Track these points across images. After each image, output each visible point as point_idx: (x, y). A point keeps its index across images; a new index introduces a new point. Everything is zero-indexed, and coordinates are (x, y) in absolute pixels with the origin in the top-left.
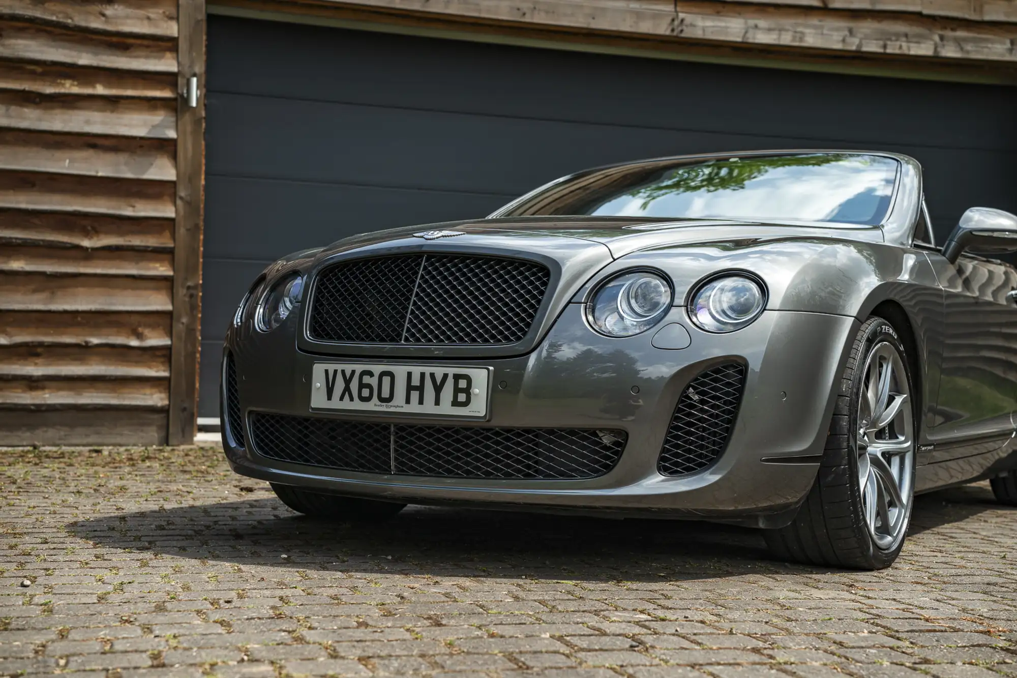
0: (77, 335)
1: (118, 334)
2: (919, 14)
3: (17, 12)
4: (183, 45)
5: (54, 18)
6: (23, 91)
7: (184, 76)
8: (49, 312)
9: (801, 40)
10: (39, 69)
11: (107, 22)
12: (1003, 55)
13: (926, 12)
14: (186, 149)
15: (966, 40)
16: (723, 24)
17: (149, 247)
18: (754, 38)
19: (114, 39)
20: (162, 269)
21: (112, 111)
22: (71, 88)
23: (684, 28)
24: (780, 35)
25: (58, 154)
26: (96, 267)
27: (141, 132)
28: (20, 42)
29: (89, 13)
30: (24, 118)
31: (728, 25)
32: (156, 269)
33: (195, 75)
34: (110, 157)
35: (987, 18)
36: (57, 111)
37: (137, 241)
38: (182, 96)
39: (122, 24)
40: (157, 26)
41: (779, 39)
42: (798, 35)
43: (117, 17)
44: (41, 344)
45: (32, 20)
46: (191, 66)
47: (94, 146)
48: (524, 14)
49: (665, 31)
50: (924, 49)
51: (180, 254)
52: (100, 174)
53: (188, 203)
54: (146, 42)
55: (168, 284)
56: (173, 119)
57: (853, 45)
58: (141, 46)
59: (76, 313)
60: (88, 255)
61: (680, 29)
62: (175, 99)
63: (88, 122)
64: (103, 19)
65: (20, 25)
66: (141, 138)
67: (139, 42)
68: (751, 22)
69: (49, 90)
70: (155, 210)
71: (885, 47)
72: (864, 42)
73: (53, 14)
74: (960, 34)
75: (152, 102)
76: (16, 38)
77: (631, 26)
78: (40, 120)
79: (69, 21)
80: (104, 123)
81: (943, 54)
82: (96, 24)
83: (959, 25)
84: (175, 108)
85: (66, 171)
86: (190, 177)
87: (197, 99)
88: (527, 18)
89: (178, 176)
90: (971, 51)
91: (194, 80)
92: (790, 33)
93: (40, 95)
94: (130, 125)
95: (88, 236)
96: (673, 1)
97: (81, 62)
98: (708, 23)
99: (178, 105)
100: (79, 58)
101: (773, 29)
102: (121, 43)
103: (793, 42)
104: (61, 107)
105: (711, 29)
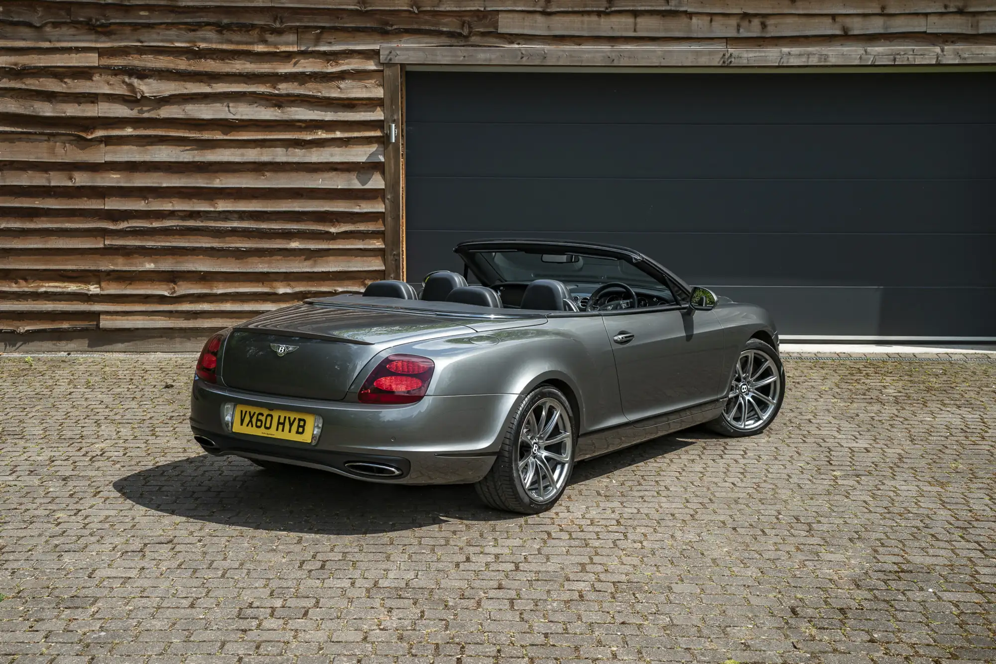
0: (329, 286)
1: (354, 285)
2: (925, 33)
3: (290, 92)
4: (387, 102)
5: (311, 93)
6: (295, 139)
7: (388, 123)
8: (313, 272)
9: (825, 60)
10: (303, 125)
11: (341, 92)
13: (928, 31)
14: (390, 169)
15: (963, 51)
16: (762, 54)
17: (370, 231)
18: (788, 62)
19: (346, 102)
20: (377, 244)
21: (346, 147)
22: (322, 135)
23: (733, 60)
24: (808, 58)
25: (315, 176)
26: (339, 244)
27: (363, 159)
28: (293, 109)
29: (331, 87)
30: (294, 155)
31: (767, 53)
32: (374, 244)
33: (394, 121)
34: (345, 176)
35: (981, 31)
36: (314, 149)
37: (362, 227)
38: (387, 135)
39: (350, 93)
40: (370, 92)
41: (808, 62)
42: (823, 57)
43: (347, 88)
44: (309, 292)
45: (299, 95)
46: (392, 116)
47: (336, 170)
48: (613, 60)
49: (719, 62)
50: (929, 59)
51: (389, 235)
52: (339, 187)
53: (392, 202)
54: (364, 102)
55: (382, 253)
56: (382, 149)
57: (868, 60)
58: (362, 104)
59: (329, 272)
60: (334, 237)
61: (729, 61)
62: (383, 137)
63: (332, 155)
64: (339, 90)
65: (293, 99)
66: (363, 162)
67: (360, 102)
68: (785, 50)
69: (309, 137)
70: (373, 208)
71: (895, 60)
72: (877, 57)
73: (310, 91)
74: (960, 45)
75: (369, 140)
76: (290, 107)
77: (692, 62)
78: (304, 156)
79: (319, 94)
80: (341, 155)
81: (944, 62)
82: (335, 94)
83: (959, 38)
84: (383, 143)
85: (320, 187)
86: (393, 185)
87: (395, 136)
88: (615, 63)
89: (386, 185)
90: (968, 58)
91: (394, 125)
92: (817, 56)
93: (305, 141)
94: (357, 155)
95: (333, 225)
96: (725, 40)
97: (327, 119)
98: (751, 55)
99: (384, 141)
100: (326, 116)
101: (803, 55)
102: (350, 104)
103: (819, 62)
104: (316, 147)
105: (753, 58)
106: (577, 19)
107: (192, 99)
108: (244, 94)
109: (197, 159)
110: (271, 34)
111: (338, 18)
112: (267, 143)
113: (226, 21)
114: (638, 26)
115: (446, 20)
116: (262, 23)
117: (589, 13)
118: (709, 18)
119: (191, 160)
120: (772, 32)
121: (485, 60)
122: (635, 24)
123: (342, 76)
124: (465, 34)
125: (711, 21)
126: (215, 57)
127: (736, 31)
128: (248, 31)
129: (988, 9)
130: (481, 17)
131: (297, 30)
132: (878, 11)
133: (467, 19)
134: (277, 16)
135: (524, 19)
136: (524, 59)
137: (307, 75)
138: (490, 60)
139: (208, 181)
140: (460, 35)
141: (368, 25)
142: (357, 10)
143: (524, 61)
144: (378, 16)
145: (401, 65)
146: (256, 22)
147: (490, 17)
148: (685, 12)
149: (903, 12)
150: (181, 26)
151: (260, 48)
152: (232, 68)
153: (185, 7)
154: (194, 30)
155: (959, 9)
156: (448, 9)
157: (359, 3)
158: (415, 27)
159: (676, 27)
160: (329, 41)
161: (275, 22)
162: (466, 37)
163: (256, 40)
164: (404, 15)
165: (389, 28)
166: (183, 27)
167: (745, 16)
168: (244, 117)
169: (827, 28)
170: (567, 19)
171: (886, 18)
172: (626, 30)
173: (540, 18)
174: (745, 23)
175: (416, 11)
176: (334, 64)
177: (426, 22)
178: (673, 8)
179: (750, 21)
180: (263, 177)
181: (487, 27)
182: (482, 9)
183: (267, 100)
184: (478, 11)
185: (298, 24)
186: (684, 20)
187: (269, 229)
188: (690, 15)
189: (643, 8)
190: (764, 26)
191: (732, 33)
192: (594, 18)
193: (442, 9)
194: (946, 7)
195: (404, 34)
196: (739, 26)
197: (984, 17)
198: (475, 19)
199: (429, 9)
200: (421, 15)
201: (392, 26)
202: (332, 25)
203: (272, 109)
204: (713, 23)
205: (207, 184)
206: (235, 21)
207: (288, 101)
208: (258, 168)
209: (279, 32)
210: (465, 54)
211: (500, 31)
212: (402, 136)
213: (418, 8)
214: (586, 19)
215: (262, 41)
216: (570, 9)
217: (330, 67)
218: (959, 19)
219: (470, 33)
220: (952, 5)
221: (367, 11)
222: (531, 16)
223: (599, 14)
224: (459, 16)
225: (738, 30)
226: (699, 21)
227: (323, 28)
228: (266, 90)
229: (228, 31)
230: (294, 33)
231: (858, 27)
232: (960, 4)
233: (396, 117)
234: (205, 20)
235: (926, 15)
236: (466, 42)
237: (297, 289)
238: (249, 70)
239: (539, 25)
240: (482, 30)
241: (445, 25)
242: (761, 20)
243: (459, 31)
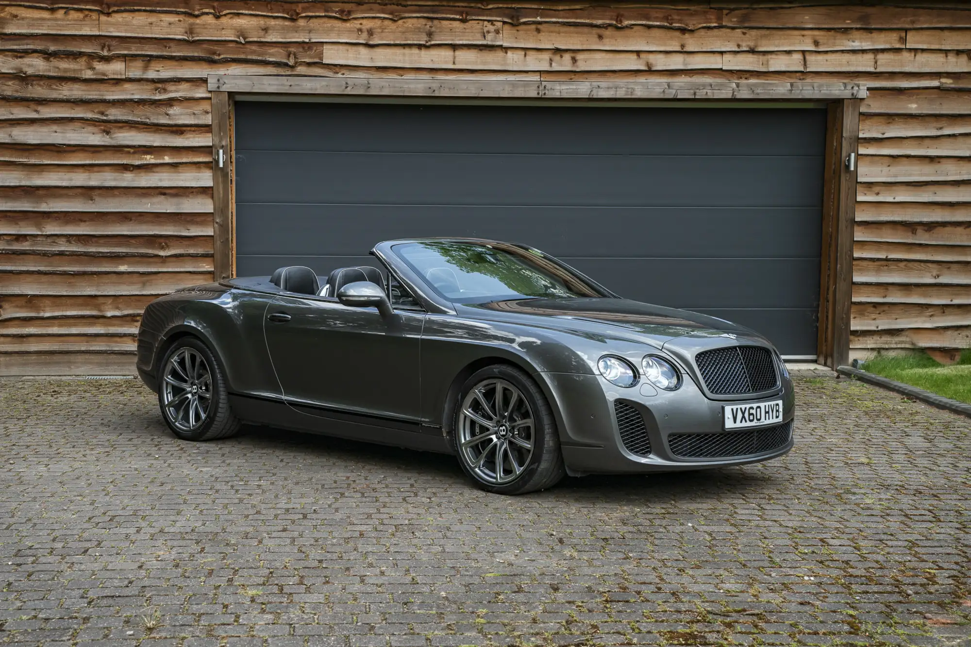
2: (721, 69)
3: (119, 118)
4: (215, 128)
5: (139, 120)
6: (123, 164)
7: (216, 148)
8: (143, 294)
9: (632, 93)
10: (132, 150)
11: (170, 119)
12: (784, 94)
13: (724, 68)
14: (219, 193)
15: (755, 85)
16: (574, 87)
17: (198, 253)
18: (597, 94)
19: (174, 129)
20: (207, 266)
21: (175, 172)
22: (149, 159)
23: (547, 92)
24: (615, 91)
25: (144, 200)
26: (168, 267)
27: (191, 184)
28: (121, 134)
29: (159, 114)
30: (123, 180)
31: (578, 87)
32: (204, 267)
33: (222, 147)
34: (175, 200)
35: (772, 69)
36: (143, 174)
37: (191, 250)
38: (214, 159)
39: (178, 119)
40: (198, 119)
41: (616, 95)
42: (630, 90)
43: (175, 115)
45: (128, 122)
46: (220, 141)
47: (164, 194)
48: (434, 91)
49: (533, 94)
50: (726, 94)
51: (218, 256)
52: (168, 211)
53: (221, 226)
54: (193, 129)
55: (212, 276)
56: (211, 174)
57: (670, 94)
58: (190, 131)
60: (164, 260)
61: (543, 92)
62: (212, 162)
63: (161, 180)
64: (167, 117)
65: (121, 125)
66: (191, 187)
67: (189, 128)
68: (595, 84)
69: (137, 163)
70: (202, 231)
71: (695, 94)
72: (679, 91)
73: (139, 117)
74: (753, 81)
75: (198, 165)
76: (119, 132)
77: (509, 93)
78: (133, 180)
79: (148, 120)
80: (170, 179)
81: (738, 97)
82: (164, 121)
83: (751, 75)
84: (211, 168)
85: (148, 211)
86: (222, 209)
87: (224, 162)
88: (436, 94)
89: (214, 209)
90: (761, 93)
91: (221, 151)
92: (624, 89)
93: (132, 165)
94: (185, 180)
95: (162, 248)
96: (538, 74)
97: (155, 144)
98: (564, 87)
99: (212, 165)
100: (154, 141)
101: (611, 88)
102: (178, 130)
103: (626, 95)
104: (145, 172)
105: (566, 91)
106: (399, 51)
107: (19, 124)
108: (72, 120)
109: (23, 183)
110: (99, 62)
111: (166, 47)
112: (96, 169)
113: (52, 48)
114: (457, 60)
115: (272, 50)
116: (90, 51)
117: (410, 46)
118: (523, 53)
119: (18, 184)
120: (582, 66)
121: (311, 89)
122: (455, 58)
123: (170, 102)
124: (290, 64)
125: (525, 55)
126: (42, 83)
127: (548, 65)
128: (76, 59)
129: (776, 49)
130: (306, 48)
131: (124, 58)
132: (678, 49)
133: (292, 50)
134: (105, 44)
135: (348, 51)
136: (349, 88)
137: (136, 102)
138: (316, 89)
139: (35, 205)
140: (286, 65)
141: (196, 54)
142: (184, 40)
143: (349, 91)
144: (205, 46)
145: (229, 93)
146: (83, 50)
147: (315, 48)
148: (501, 47)
149: (701, 50)
150: (7, 53)
151: (88, 74)
152: (60, 94)
153: (11, 34)
154: (21, 57)
155: (750, 48)
156: (274, 40)
157: (186, 33)
158: (243, 56)
159: (492, 61)
160: (157, 69)
161: (102, 50)
162: (292, 67)
163: (83, 68)
164: (231, 45)
165: (216, 57)
166: (10, 53)
167: (557, 51)
168: (72, 142)
169: (631, 63)
170: (389, 51)
171: (686, 56)
172: (446, 62)
173: (363, 51)
174: (557, 58)
175: (243, 42)
176: (162, 91)
177: (253, 52)
178: (490, 43)
179: (561, 57)
180: (91, 202)
181: (311, 57)
182: (307, 40)
183: (95, 126)
184: (304, 42)
185: (126, 52)
186: (500, 54)
187: (97, 252)
188: (506, 49)
189: (461, 42)
190: (574, 60)
191: (545, 67)
192: (415, 51)
193: (269, 40)
194: (739, 46)
195: (231, 63)
196: (551, 60)
197: (773, 56)
198: (301, 50)
199: (255, 39)
200: (248, 46)
201: (219, 55)
202: (159, 53)
203: (100, 135)
204: (527, 57)
205: (34, 207)
206: (62, 48)
207: (116, 127)
208: (88, 192)
209: (107, 60)
210: (292, 83)
211: (324, 61)
212: (231, 162)
213: (245, 38)
214: (407, 51)
215: (90, 68)
216: (392, 42)
217: (158, 94)
218: (750, 58)
219: (296, 63)
220: (744, 44)
221: (194, 42)
222: (355, 48)
223: (420, 46)
224: (285, 47)
225: (551, 64)
226: (514, 55)
227: (151, 56)
228: (94, 116)
229: (55, 58)
230: (122, 61)
231: (661, 63)
232: (752, 44)
233: (224, 143)
234: (31, 47)
235: (722, 53)
236: (292, 71)
237: (126, 312)
238: (77, 97)
239: (363, 57)
240: (307, 60)
241: (272, 55)
242: (573, 55)
243: (285, 61)
